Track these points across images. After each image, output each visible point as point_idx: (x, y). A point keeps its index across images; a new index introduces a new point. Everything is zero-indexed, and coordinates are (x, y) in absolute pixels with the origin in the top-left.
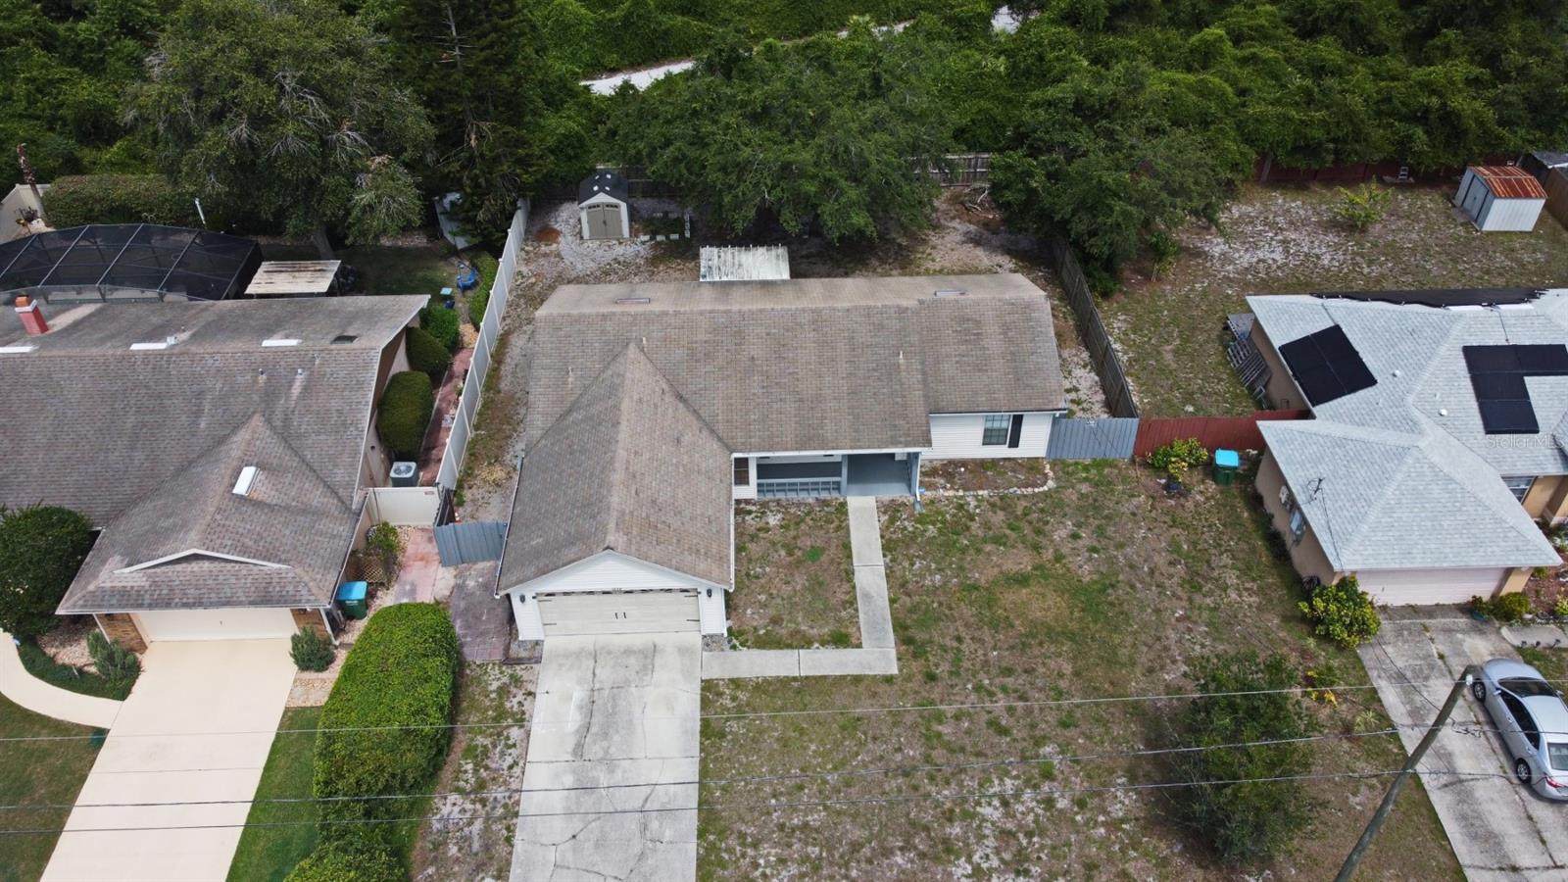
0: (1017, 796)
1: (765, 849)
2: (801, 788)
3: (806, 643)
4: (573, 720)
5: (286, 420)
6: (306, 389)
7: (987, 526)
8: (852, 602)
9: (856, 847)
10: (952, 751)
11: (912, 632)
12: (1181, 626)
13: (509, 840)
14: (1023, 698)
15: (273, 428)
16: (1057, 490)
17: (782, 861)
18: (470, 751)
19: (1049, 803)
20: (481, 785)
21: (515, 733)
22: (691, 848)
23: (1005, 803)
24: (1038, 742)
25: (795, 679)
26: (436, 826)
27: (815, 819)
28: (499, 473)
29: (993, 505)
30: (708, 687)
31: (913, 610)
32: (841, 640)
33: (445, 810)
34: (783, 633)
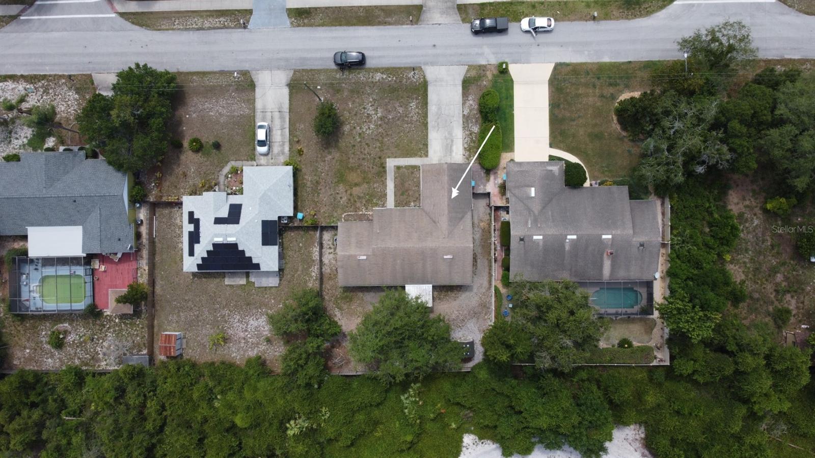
0: (366, 130)
1: (415, 119)
2: (408, 132)
3: (406, 167)
4: (454, 148)
5: (530, 214)
6: (527, 222)
7: (361, 202)
8: (396, 178)
9: (398, 119)
10: (378, 140)
11: (383, 170)
12: (324, 171)
13: (464, 122)
14: (361, 152)
16: (343, 214)
17: (412, 117)
18: (474, 142)
19: (361, 128)
20: (471, 134)
21: (466, 146)
22: (429, 120)
23: (369, 128)
24: (360, 142)
25: (408, 157)
26: (478, 125)
27: (406, 125)
29: (359, 209)
30: (427, 156)
31: (382, 176)
32: (398, 168)
33: (476, 129)
34: (411, 170)
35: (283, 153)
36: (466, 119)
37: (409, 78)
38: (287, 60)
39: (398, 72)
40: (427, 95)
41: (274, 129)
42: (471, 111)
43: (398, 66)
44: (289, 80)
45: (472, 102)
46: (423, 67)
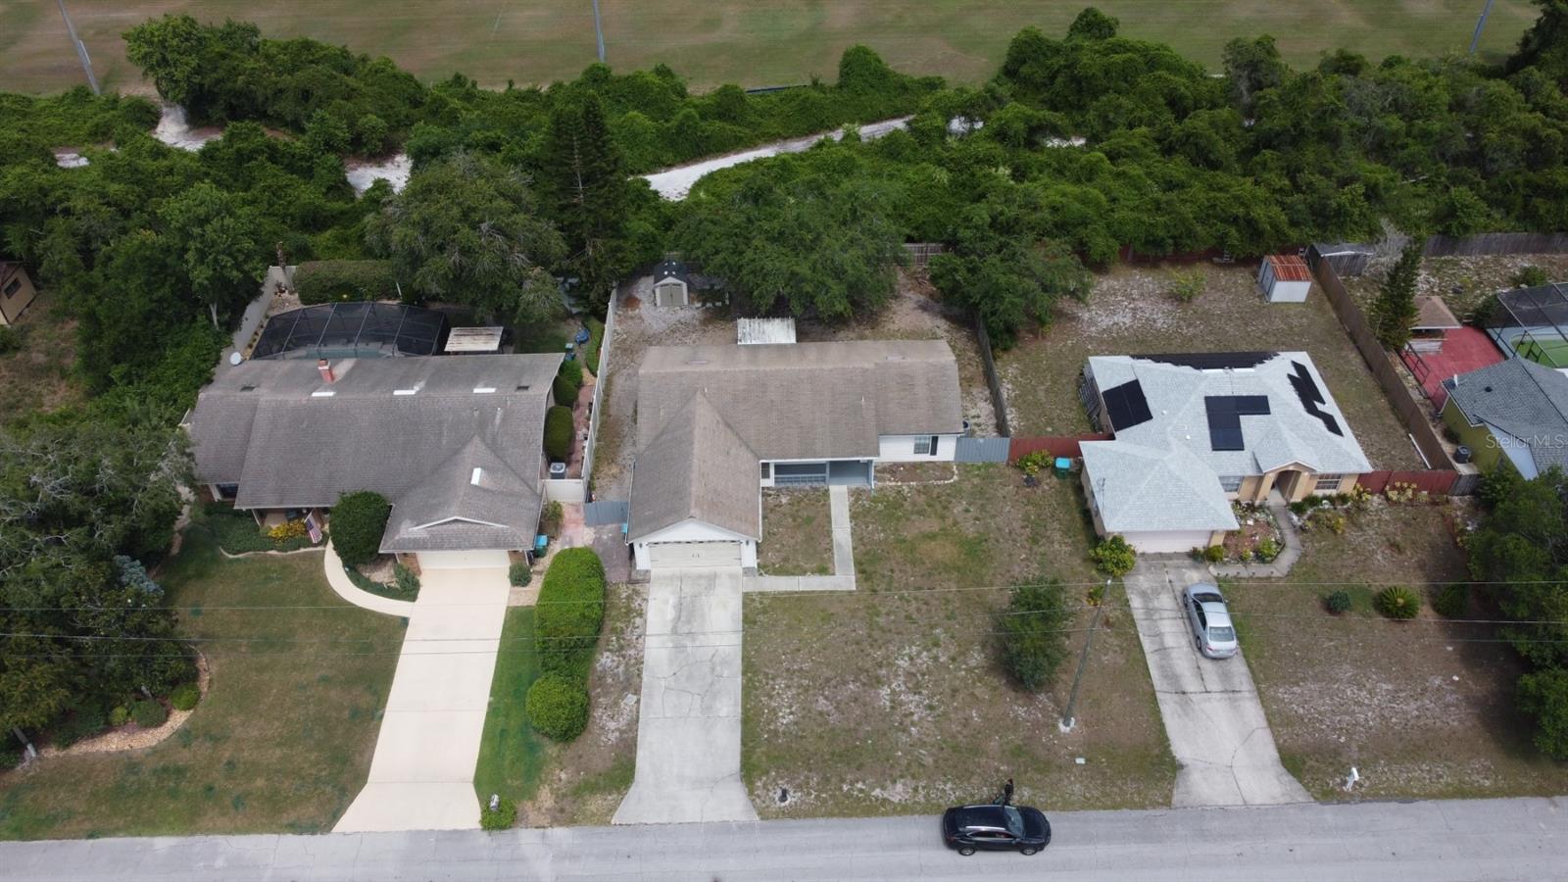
0: (919, 654)
1: (779, 681)
2: (799, 650)
3: (804, 573)
4: (670, 614)
5: (494, 439)
6: (503, 420)
7: (914, 504)
8: (830, 550)
10: (884, 632)
11: (865, 567)
12: (1023, 564)
13: (639, 675)
14: (926, 603)
15: (487, 445)
16: (959, 482)
17: (788, 687)
18: (613, 630)
19: (936, 658)
20: (622, 648)
21: (638, 621)
22: (738, 681)
23: (911, 659)
24: (932, 627)
25: (796, 592)
26: (599, 669)
27: (806, 666)
28: (615, 470)
29: (919, 491)
30: (747, 596)
31: (867, 553)
32: (823, 570)
33: (603, 660)
34: (790, 566)
35: (1143, 594)
36: (631, 683)
37: (799, 787)
38: (1202, 835)
39: (836, 804)
40: (744, 743)
41: (1186, 649)
42: (616, 704)
43: (834, 821)
44: (1179, 779)
45: (607, 725)
46: (757, 818)
